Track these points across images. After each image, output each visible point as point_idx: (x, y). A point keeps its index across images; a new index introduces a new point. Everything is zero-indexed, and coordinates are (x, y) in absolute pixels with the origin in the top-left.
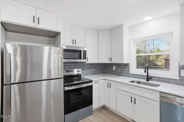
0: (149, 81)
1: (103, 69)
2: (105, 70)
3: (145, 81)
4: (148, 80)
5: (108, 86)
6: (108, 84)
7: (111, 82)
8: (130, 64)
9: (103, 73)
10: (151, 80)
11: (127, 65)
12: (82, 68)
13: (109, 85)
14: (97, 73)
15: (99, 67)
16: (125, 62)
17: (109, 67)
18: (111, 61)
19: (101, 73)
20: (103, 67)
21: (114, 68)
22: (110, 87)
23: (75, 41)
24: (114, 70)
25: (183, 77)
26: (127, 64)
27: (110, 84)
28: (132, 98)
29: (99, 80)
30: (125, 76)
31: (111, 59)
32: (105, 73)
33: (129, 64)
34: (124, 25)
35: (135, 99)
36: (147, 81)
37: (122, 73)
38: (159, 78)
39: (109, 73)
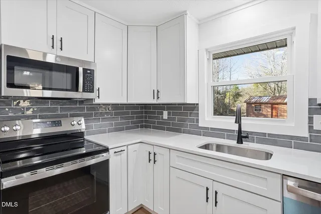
0: (242, 143)
1: (142, 117)
2: (146, 121)
3: (233, 143)
4: (240, 141)
5: (150, 160)
6: (150, 153)
7: (157, 150)
8: (200, 106)
9: (142, 127)
10: (246, 141)
11: (193, 108)
12: (85, 116)
13: (152, 158)
14: (128, 128)
15: (132, 113)
16: (190, 100)
17: (154, 113)
18: (158, 98)
19: (138, 127)
20: (142, 113)
21: (165, 115)
22: (155, 161)
23: (61, 41)
24: (165, 120)
25: (318, 131)
26: (194, 104)
27: (155, 154)
28: (207, 189)
29: (127, 146)
30: (189, 132)
31: (157, 94)
32: (146, 127)
33: (197, 104)
34: (188, 12)
35: (216, 193)
36: (238, 143)
37: (182, 125)
38: (264, 134)
39: (155, 128)
